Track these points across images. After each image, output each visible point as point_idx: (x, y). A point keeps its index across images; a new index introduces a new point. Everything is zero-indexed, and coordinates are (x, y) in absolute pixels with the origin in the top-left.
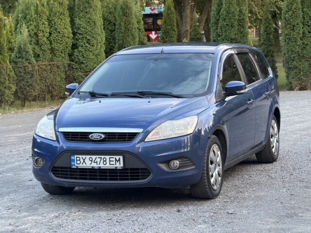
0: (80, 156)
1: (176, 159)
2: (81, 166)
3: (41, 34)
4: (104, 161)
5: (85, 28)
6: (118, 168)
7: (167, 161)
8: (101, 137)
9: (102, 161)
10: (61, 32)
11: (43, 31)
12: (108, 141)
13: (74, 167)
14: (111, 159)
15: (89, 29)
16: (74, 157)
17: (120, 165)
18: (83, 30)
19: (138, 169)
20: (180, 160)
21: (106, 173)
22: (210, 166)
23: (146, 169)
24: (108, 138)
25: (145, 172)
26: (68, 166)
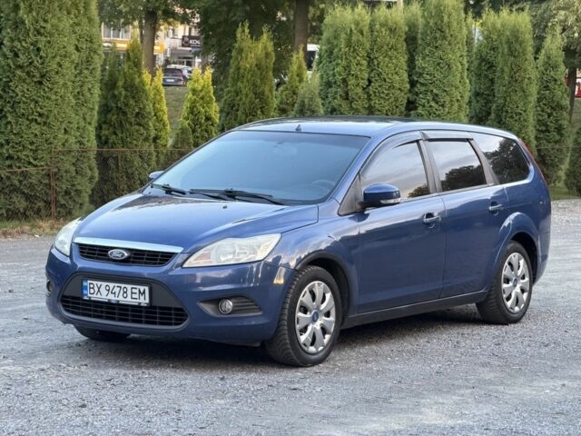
0: (95, 283)
1: (230, 298)
2: (95, 297)
3: (352, 81)
4: (124, 292)
5: (430, 75)
6: (142, 305)
7: (216, 299)
8: (123, 255)
9: (122, 292)
10: (388, 80)
11: (357, 77)
12: (133, 262)
13: (85, 298)
14: (134, 291)
15: (438, 75)
16: (87, 283)
17: (144, 301)
18: (428, 77)
19: (170, 309)
20: (235, 300)
21: (127, 310)
22: (300, 315)
23: (181, 310)
24: (134, 258)
25: (180, 315)
26: (79, 296)
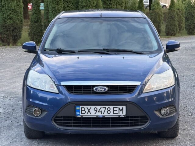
1: (167, 107)
2: (86, 115)
4: (108, 111)
6: (121, 116)
7: (159, 109)
8: (105, 89)
13: (78, 116)
16: (80, 108)
17: (123, 114)
21: (109, 121)
